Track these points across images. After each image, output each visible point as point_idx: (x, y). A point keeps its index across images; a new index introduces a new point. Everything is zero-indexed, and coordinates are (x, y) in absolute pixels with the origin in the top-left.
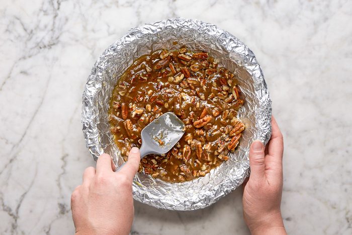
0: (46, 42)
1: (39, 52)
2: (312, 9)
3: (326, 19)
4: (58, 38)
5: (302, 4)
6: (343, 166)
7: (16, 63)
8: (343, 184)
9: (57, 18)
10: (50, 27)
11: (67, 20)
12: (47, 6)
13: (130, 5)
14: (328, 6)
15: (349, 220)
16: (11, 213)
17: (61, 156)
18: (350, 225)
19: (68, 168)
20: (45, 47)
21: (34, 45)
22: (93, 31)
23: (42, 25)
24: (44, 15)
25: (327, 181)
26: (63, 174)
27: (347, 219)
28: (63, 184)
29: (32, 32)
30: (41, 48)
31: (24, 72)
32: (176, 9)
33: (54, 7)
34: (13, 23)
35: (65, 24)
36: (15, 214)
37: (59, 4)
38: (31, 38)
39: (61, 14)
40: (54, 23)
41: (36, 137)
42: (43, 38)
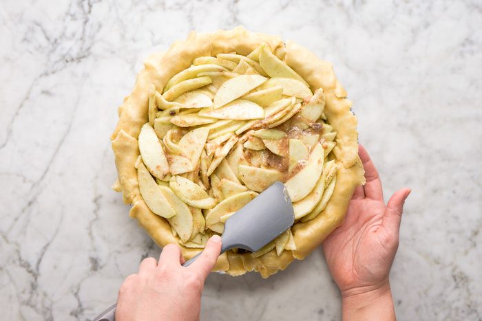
0: (74, 54)
1: (65, 67)
2: (410, 12)
3: (427, 25)
4: (89, 49)
5: (397, 6)
6: (448, 211)
7: (36, 80)
8: (449, 232)
9: (88, 24)
10: (78, 35)
11: (100, 26)
12: (75, 9)
13: (180, 6)
14: (429, 9)
15: (457, 278)
16: (30, 269)
17: (92, 197)
18: (457, 284)
19: (102, 213)
20: (73, 60)
21: (59, 58)
22: (134, 40)
23: (68, 33)
24: (72, 20)
25: (428, 229)
26: (95, 220)
27: (454, 277)
28: (95, 234)
29: (56, 41)
30: (67, 62)
31: (46, 92)
32: (238, 12)
33: (84, 10)
34: (32, 30)
35: (98, 31)
36: (35, 271)
37: (90, 6)
38: (55, 49)
39: (93, 19)
40: (84, 30)
41: (61, 174)
42: (70, 49)
